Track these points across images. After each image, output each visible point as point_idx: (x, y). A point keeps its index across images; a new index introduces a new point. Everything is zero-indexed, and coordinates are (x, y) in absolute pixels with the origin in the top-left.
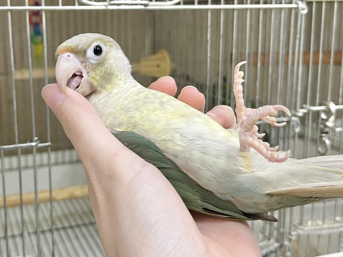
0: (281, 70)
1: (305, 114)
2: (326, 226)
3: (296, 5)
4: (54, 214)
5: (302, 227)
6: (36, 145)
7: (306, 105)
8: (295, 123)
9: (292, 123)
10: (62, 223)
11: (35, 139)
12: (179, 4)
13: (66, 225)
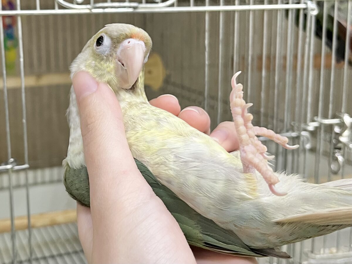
0: (289, 79)
1: (316, 128)
2: (340, 254)
3: (305, 4)
4: (33, 242)
5: (313, 255)
6: (12, 168)
7: (317, 118)
8: (305, 138)
9: (302, 139)
10: (41, 251)
11: (11, 160)
12: (172, 5)
13: (47, 254)
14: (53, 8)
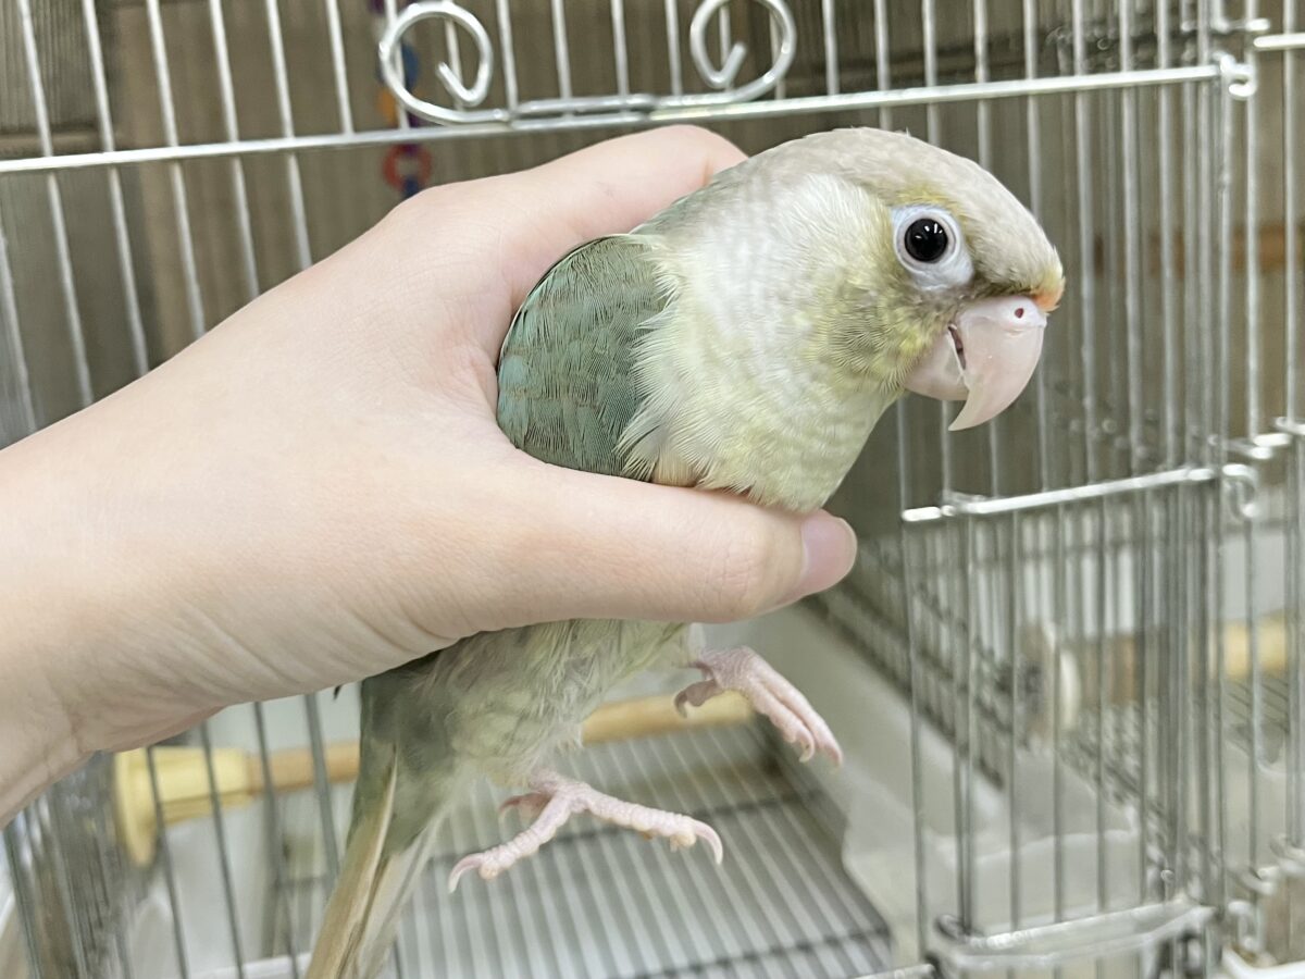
1: (1278, 450)
3: (1213, 66)
5: (1295, 851)
7: (1284, 420)
8: (1238, 485)
9: (1226, 487)
12: (769, 95)
14: (395, 126)
